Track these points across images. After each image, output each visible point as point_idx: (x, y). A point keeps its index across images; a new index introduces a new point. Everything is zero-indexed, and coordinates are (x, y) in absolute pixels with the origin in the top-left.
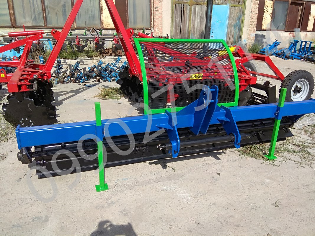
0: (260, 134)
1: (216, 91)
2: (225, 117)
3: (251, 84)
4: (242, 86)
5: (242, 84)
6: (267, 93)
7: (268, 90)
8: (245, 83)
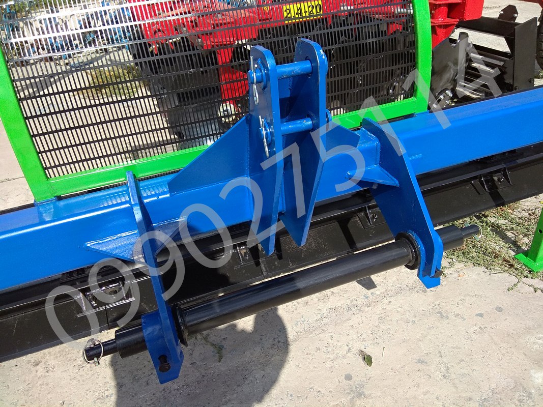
0: (499, 180)
1: (314, 72)
2: (381, 165)
3: (468, 17)
4: (440, 26)
5: (440, 20)
6: (511, 43)
7: (513, 34)
8: (448, 17)
